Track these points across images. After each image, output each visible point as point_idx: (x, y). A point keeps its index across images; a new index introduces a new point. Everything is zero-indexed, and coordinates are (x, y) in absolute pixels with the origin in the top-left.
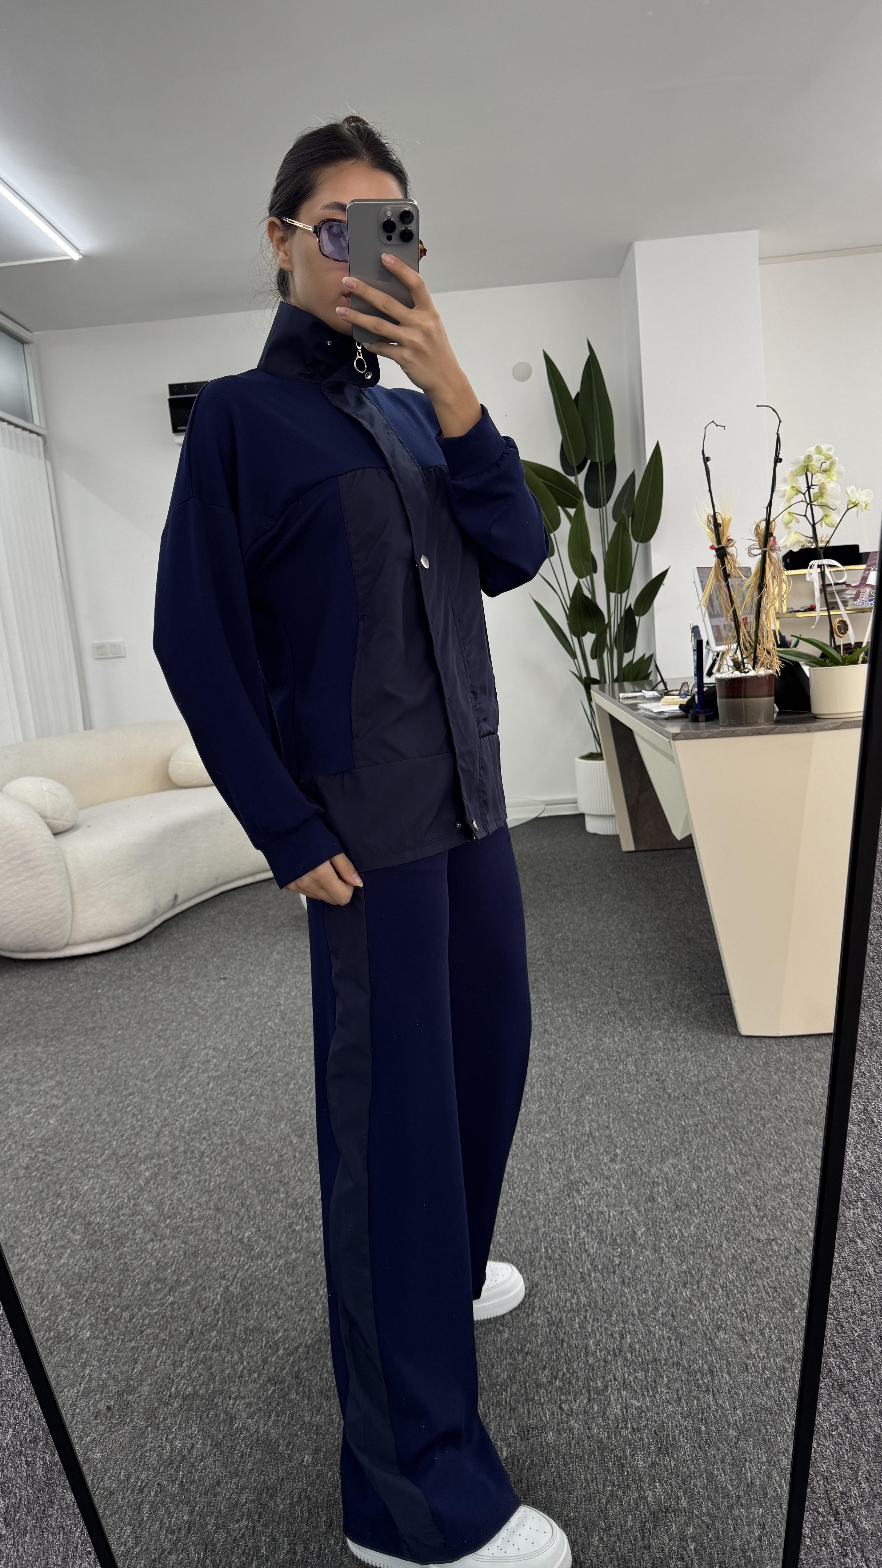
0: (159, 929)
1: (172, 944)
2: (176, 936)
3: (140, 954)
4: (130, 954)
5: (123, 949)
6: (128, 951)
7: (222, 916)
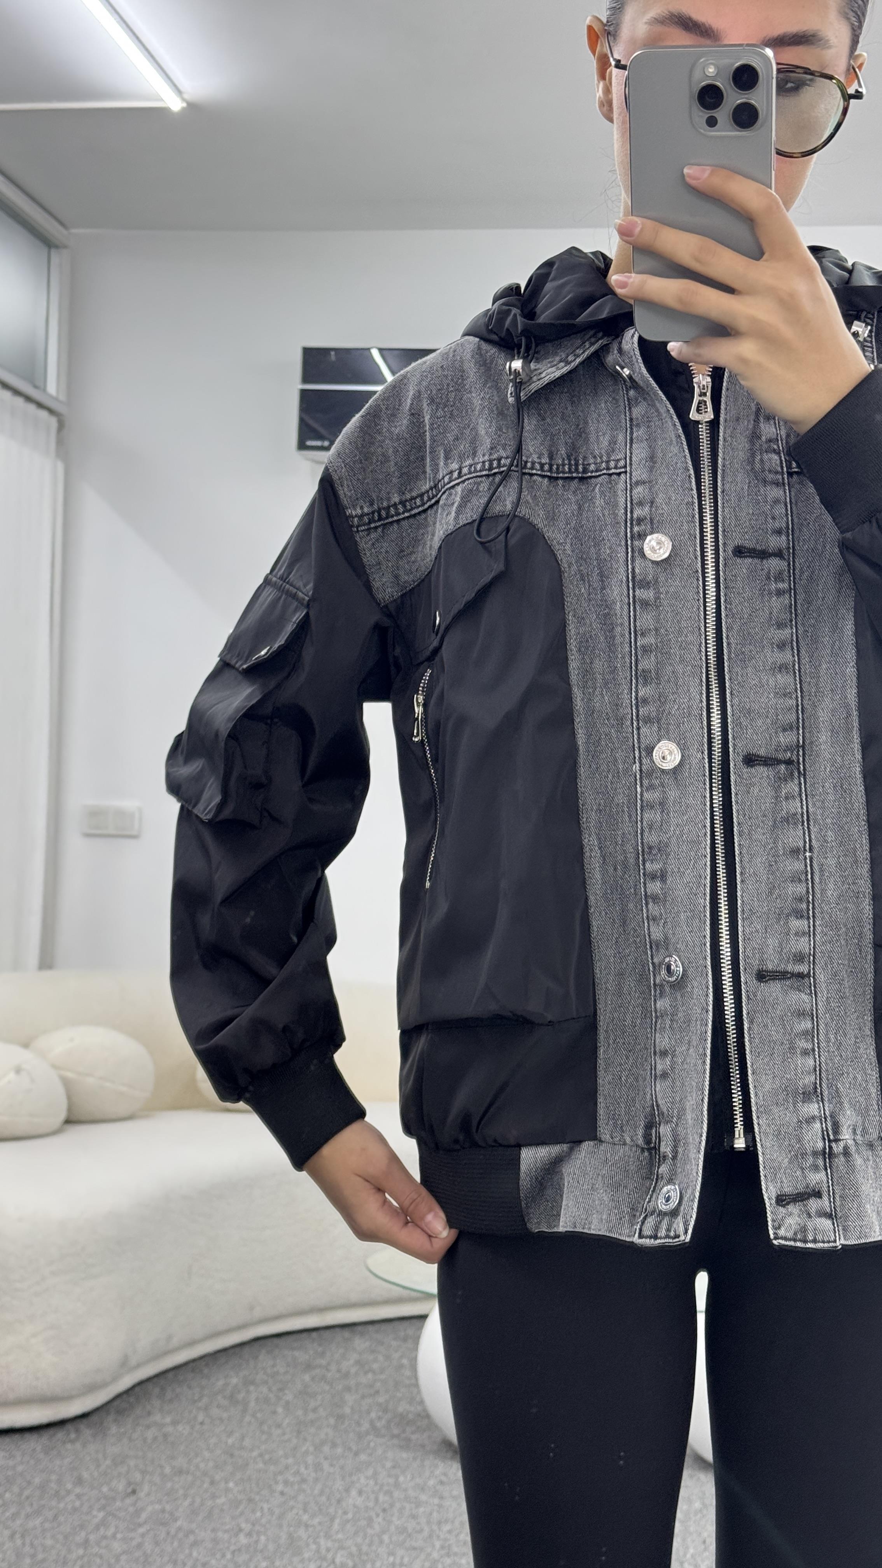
0: (125, 1396)
1: (150, 1434)
2: (157, 1417)
3: (84, 1446)
4: (64, 1443)
5: (51, 1431)
6: (60, 1434)
7: (252, 1388)
